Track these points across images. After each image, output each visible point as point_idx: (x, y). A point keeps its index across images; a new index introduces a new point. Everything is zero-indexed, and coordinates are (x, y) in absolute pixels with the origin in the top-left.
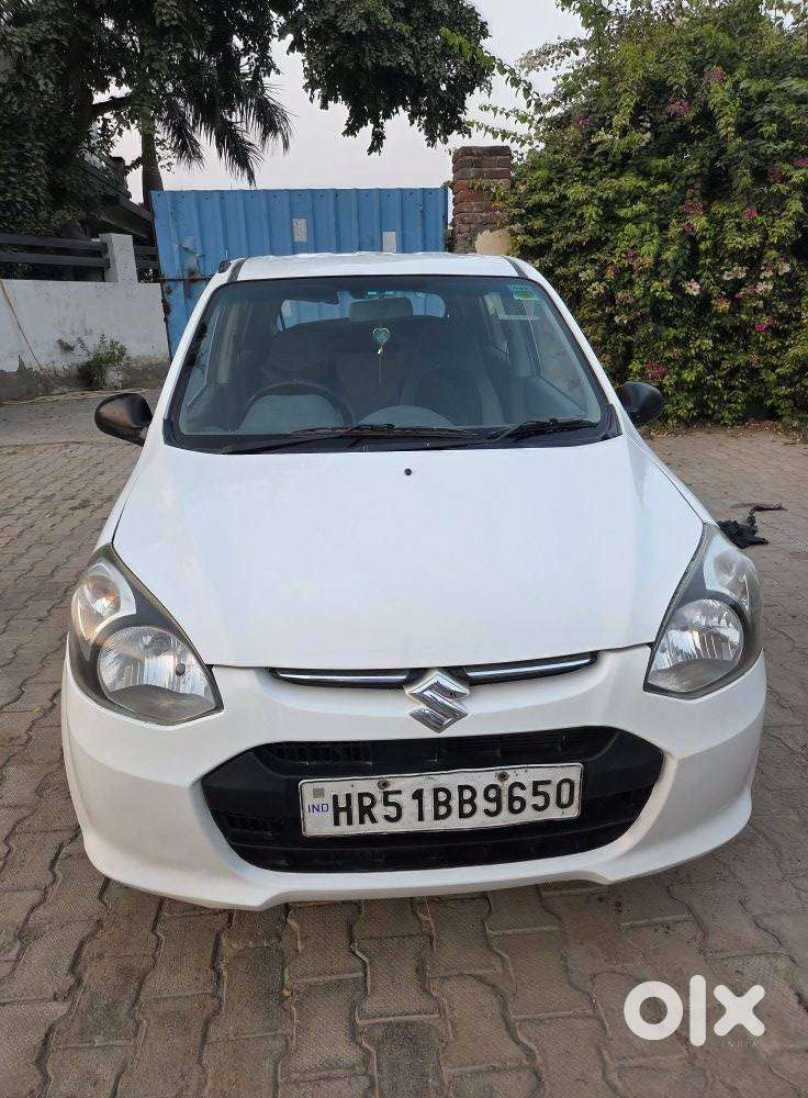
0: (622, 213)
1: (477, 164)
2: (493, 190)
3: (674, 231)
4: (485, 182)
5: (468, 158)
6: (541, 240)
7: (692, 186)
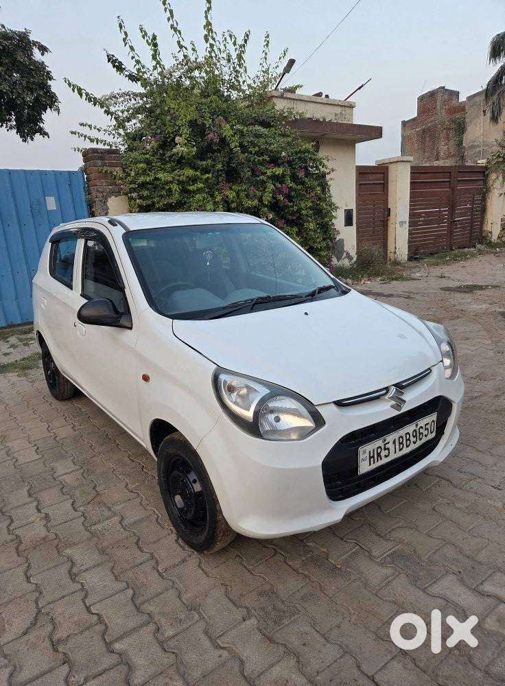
0: (191, 188)
1: (102, 159)
2: (115, 173)
3: (219, 198)
4: (109, 169)
5: (96, 154)
6: (149, 202)
7: (221, 175)
